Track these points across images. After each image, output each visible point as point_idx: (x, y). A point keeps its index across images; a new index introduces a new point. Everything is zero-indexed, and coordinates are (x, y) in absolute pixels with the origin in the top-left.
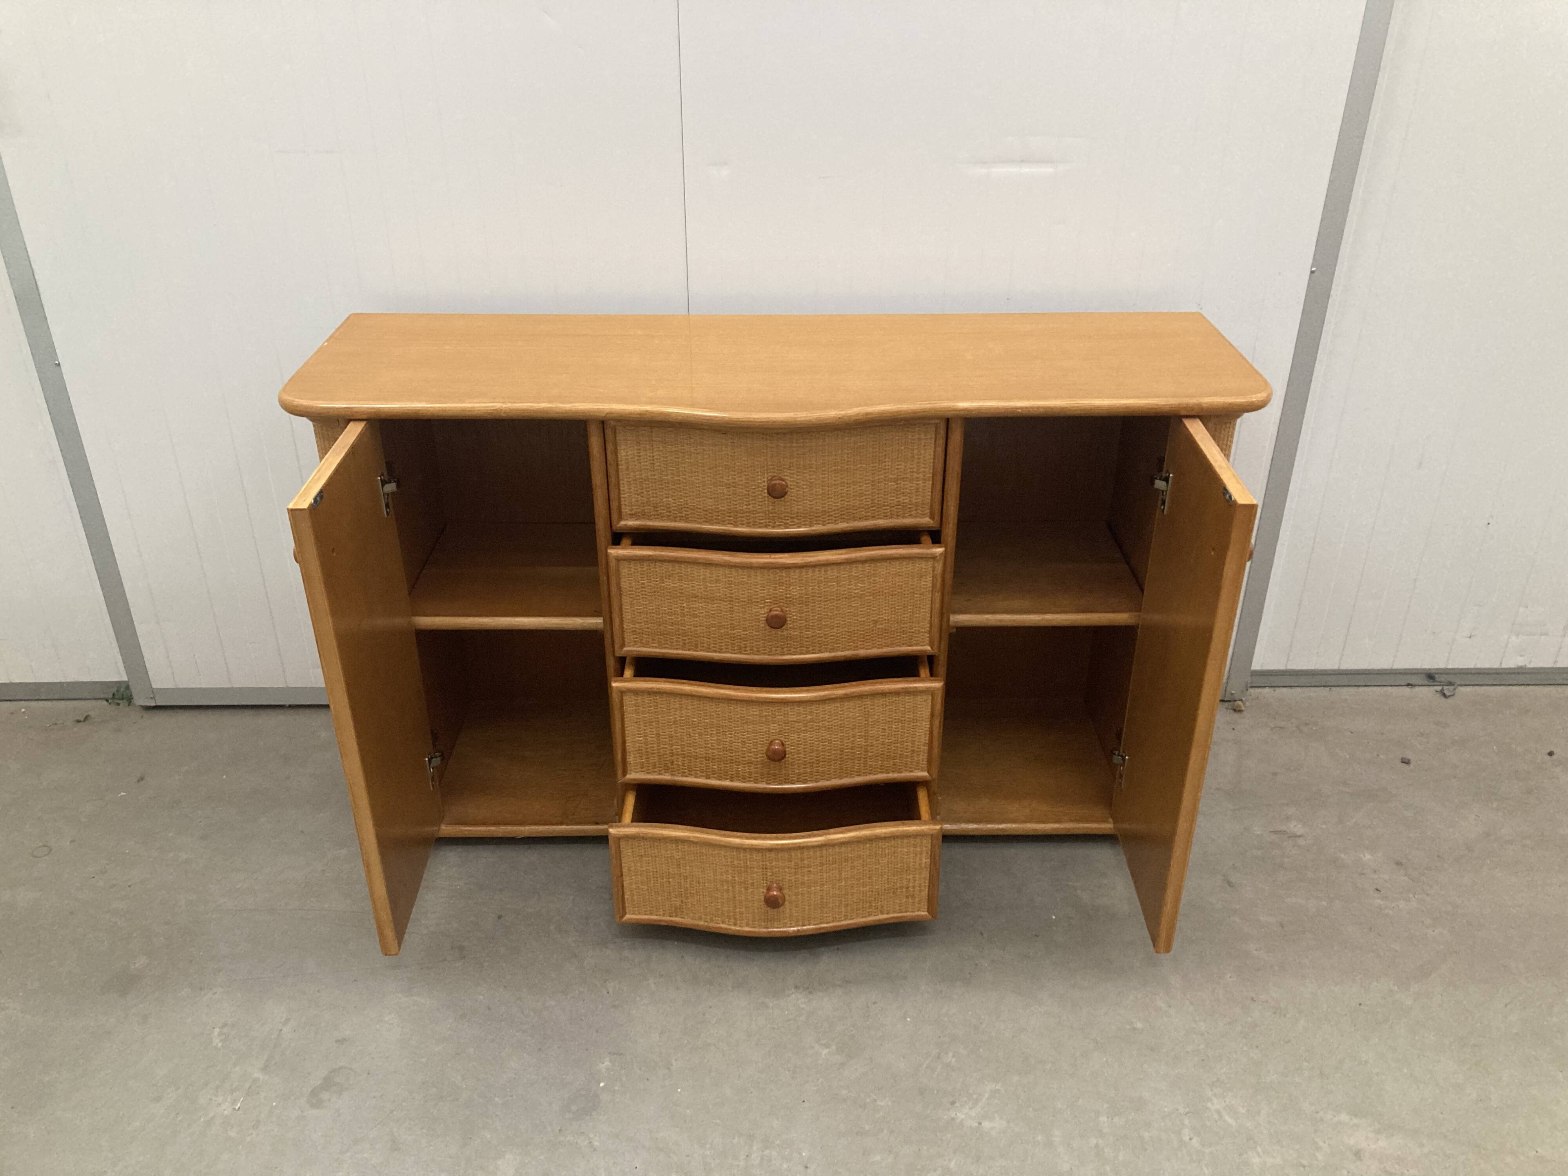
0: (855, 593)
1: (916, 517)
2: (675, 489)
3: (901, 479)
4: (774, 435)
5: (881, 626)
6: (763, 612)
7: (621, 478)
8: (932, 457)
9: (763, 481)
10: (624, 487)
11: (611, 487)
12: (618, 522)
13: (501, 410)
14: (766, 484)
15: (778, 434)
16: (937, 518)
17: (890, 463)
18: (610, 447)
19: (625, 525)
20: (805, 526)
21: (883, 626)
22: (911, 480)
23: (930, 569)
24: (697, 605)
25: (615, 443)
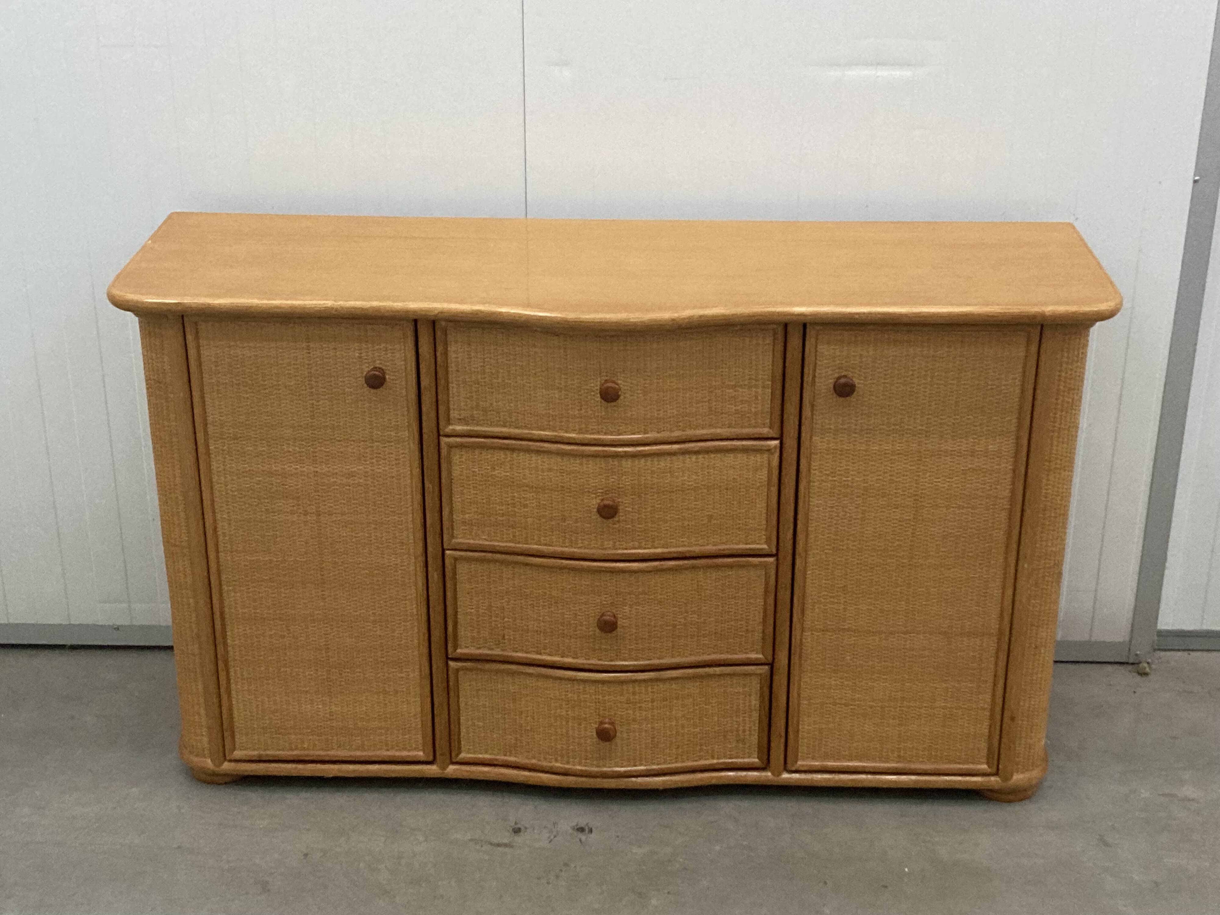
0: (689, 485)
1: (755, 427)
2: (505, 393)
3: (739, 386)
4: (607, 338)
5: (715, 522)
6: (595, 502)
7: (450, 380)
8: (771, 362)
9: (595, 385)
10: (453, 388)
11: (440, 388)
12: (445, 427)
13: (333, 308)
14: (598, 388)
15: (612, 336)
16: (777, 425)
17: (727, 370)
18: (440, 349)
19: (453, 430)
20: (639, 433)
21: (718, 522)
22: (750, 387)
23: (766, 463)
24: (528, 495)
25: (446, 344)
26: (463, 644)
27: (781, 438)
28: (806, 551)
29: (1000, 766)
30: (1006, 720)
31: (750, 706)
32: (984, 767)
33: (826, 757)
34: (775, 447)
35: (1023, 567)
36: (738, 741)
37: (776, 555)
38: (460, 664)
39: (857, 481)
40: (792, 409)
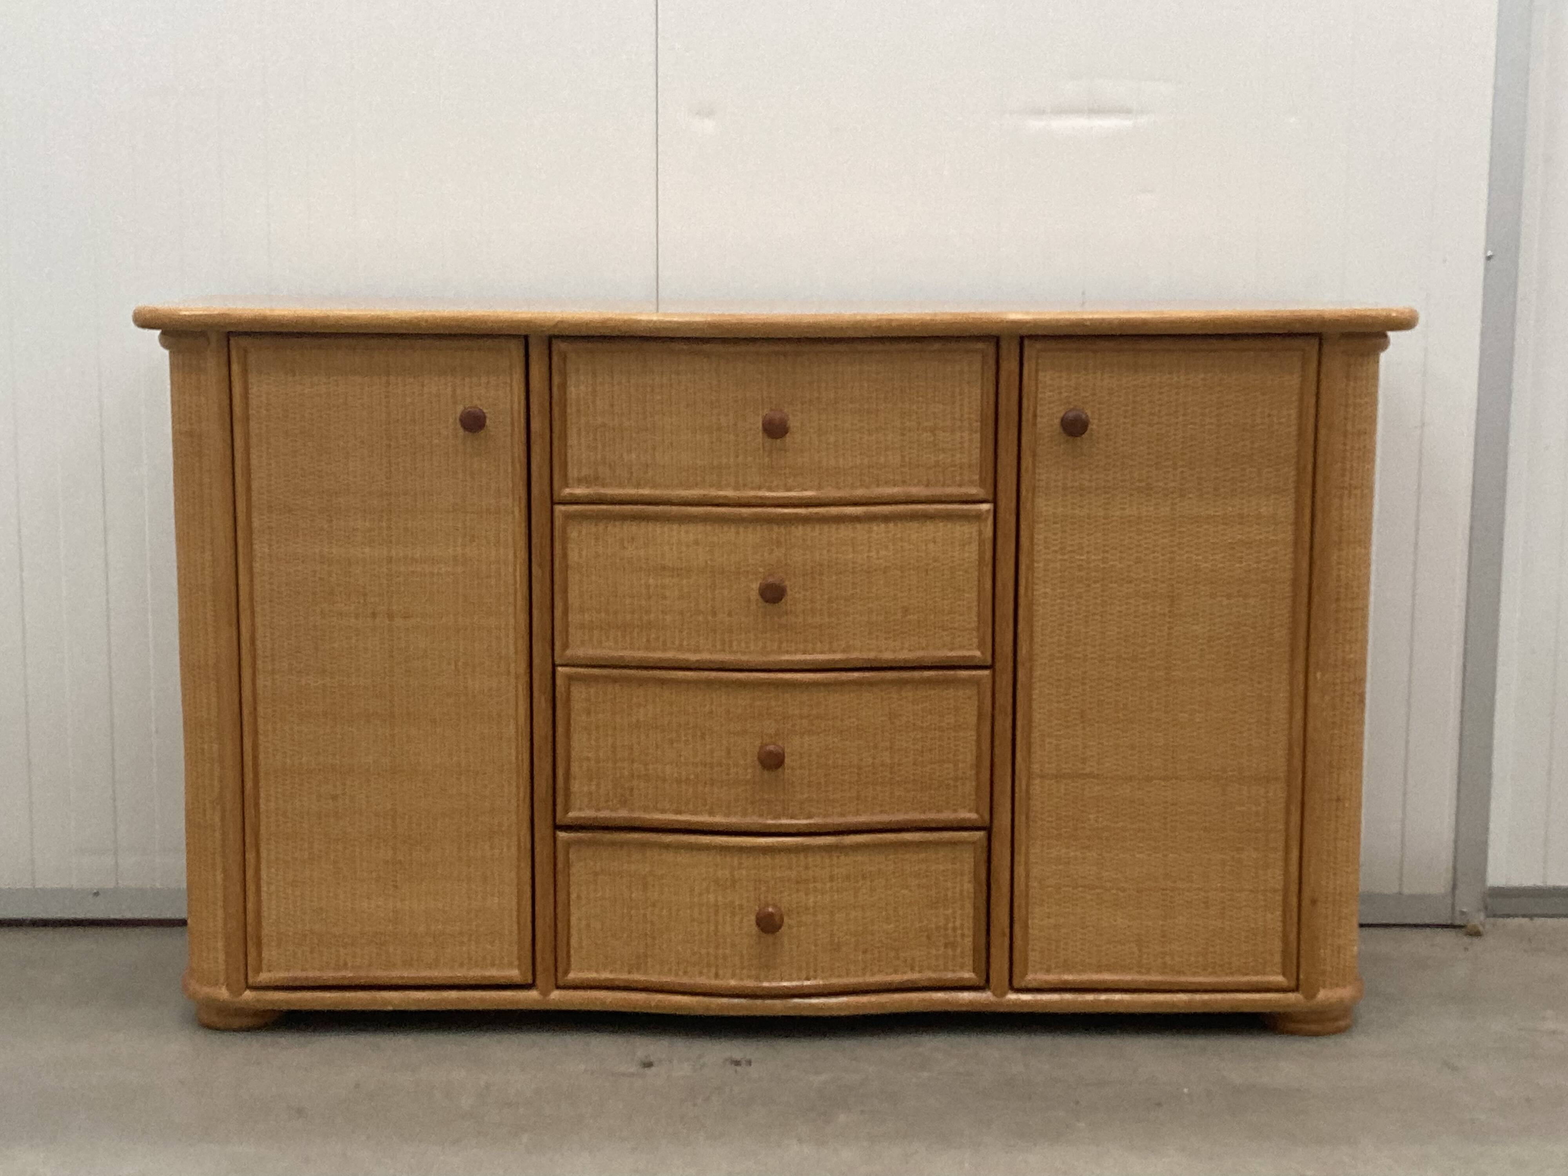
0: (877, 564)
1: (961, 485)
3: (939, 429)
5: (912, 617)
6: (756, 581)
7: (569, 424)
9: (757, 416)
10: (573, 440)
11: (556, 434)
12: (561, 488)
14: (761, 418)
16: (989, 482)
17: (924, 405)
18: (556, 380)
19: (571, 494)
20: (810, 488)
21: (916, 617)
22: (953, 431)
23: (975, 534)
24: (667, 581)
25: (564, 375)
26: (578, 806)
27: (995, 501)
28: (1031, 659)
29: (1301, 977)
30: (1306, 902)
31: (962, 891)
32: (1279, 979)
33: (1067, 967)
34: (988, 511)
35: (1316, 678)
36: (946, 946)
37: (991, 667)
38: (572, 835)
39: (1095, 560)
40: (1007, 459)
